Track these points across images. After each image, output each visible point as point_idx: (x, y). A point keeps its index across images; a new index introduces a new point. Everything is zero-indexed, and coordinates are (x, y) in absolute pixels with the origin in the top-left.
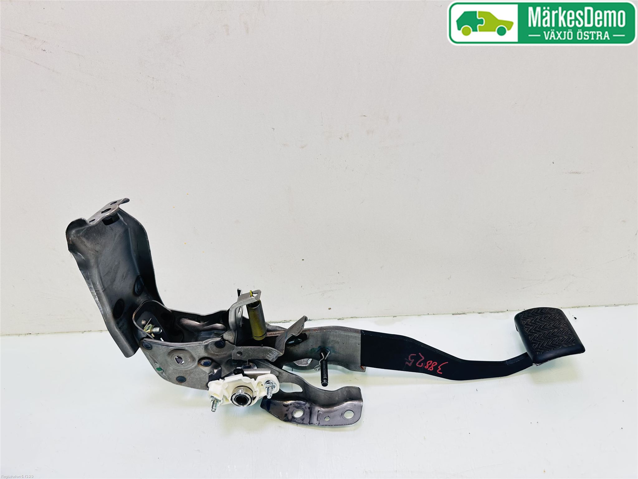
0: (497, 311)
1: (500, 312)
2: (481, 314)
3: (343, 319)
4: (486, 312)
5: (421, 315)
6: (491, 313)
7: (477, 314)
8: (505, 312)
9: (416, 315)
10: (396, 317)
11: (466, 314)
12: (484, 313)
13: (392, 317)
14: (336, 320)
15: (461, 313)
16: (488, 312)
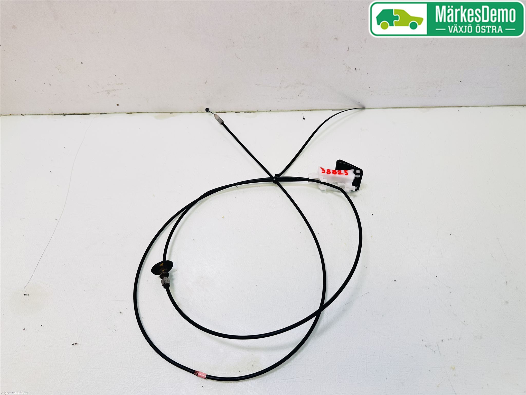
0: (250, 111)
1: (252, 112)
2: (237, 113)
3: (131, 114)
4: (241, 112)
5: (193, 112)
6: (245, 112)
7: (235, 113)
8: (255, 112)
9: (188, 112)
10: (172, 114)
11: (226, 113)
12: (240, 112)
13: (170, 113)
14: (126, 114)
15: (223, 112)
16: (243, 112)
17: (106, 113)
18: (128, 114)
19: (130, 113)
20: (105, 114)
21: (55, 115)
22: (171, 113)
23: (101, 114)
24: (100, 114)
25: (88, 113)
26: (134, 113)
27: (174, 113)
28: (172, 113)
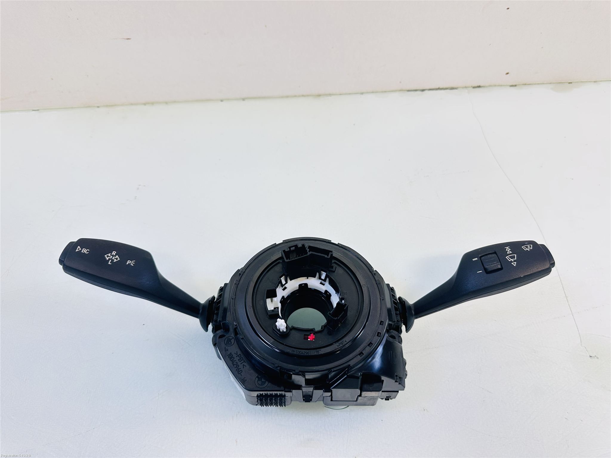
17: (481, 85)
18: (512, 88)
19: (516, 86)
20: (479, 87)
21: (409, 91)
22: (569, 83)
23: (474, 87)
24: (471, 88)
25: (456, 87)
26: (519, 85)
27: (573, 83)
28: (571, 83)
